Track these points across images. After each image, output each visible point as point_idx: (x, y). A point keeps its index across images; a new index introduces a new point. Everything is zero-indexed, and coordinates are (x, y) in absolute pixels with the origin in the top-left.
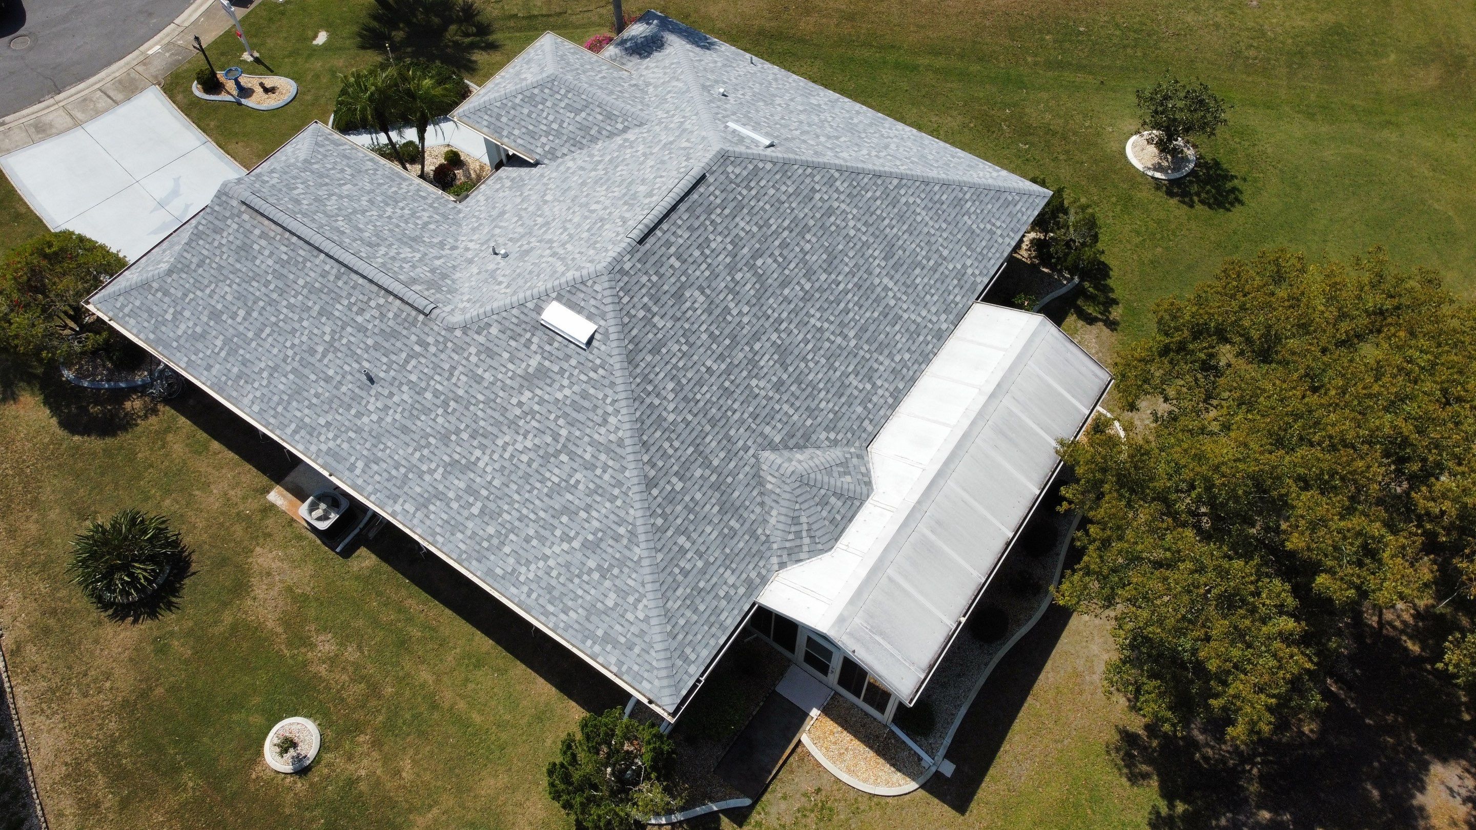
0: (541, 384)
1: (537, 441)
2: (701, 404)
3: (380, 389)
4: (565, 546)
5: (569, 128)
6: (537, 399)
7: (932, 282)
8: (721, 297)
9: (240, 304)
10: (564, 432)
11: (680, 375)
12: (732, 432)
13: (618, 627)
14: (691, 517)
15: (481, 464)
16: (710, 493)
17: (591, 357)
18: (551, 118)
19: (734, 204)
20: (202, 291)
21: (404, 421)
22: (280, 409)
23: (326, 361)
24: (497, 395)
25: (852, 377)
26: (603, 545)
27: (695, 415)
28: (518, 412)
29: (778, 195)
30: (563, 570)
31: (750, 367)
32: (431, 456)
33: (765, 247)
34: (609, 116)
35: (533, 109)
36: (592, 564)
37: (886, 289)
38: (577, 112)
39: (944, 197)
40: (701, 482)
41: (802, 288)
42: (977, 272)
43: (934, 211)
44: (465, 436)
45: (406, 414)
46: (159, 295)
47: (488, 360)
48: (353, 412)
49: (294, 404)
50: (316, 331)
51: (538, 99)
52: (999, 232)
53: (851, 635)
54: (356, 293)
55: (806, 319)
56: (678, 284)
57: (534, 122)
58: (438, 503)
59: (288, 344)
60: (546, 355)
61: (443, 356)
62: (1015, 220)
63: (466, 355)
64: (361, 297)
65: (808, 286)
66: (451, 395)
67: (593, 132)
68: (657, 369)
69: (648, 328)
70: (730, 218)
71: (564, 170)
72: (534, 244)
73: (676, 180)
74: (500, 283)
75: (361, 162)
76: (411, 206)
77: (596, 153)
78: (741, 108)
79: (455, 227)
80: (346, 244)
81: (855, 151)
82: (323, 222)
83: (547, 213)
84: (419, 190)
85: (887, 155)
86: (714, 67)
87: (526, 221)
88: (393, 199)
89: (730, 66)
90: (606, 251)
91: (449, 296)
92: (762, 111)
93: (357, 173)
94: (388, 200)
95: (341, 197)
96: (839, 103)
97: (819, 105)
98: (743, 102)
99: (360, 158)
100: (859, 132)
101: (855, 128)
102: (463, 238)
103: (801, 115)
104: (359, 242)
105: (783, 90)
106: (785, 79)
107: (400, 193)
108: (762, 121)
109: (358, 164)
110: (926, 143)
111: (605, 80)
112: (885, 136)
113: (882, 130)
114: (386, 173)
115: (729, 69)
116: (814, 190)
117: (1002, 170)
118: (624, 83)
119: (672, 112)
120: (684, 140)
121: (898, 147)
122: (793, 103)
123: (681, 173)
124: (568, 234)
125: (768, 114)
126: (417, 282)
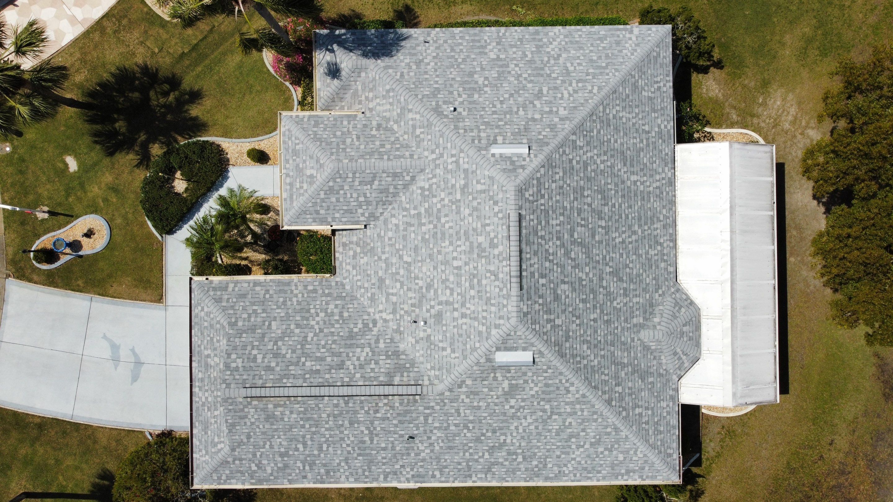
0: (518, 392)
1: (534, 417)
2: (602, 340)
3: (420, 439)
4: (581, 450)
5: (373, 196)
6: (520, 400)
7: (651, 154)
8: (574, 276)
9: (294, 443)
10: (547, 407)
11: (585, 337)
12: (623, 339)
13: (631, 465)
14: (634, 396)
15: (508, 441)
16: (633, 378)
17: (539, 367)
18: (355, 195)
19: (543, 214)
20: (264, 448)
21: (446, 445)
22: (367, 473)
23: (375, 442)
24: (495, 410)
25: (650, 250)
26: (602, 440)
27: (604, 349)
28: (513, 411)
29: (558, 184)
30: (587, 459)
31: (609, 298)
32: (477, 451)
33: (572, 223)
34: (395, 175)
35: (337, 196)
36: (601, 449)
37: (635, 182)
38: (371, 183)
39: (627, 92)
40: (627, 377)
41: (602, 227)
42: (666, 123)
43: (627, 106)
44: (489, 434)
45: (446, 441)
46: (237, 462)
47: (476, 397)
48: (413, 455)
49: (373, 467)
50: (356, 432)
51: (336, 188)
52: (662, 84)
53: (741, 397)
54: (365, 404)
55: (614, 243)
56: (552, 291)
57: (345, 204)
58: (496, 467)
59: (344, 445)
60: (510, 378)
61: (446, 408)
62: (664, 66)
63: (460, 401)
64: (370, 405)
65: (603, 223)
66: (465, 422)
67: (391, 190)
68: (575, 346)
69: (556, 330)
70: (547, 225)
71: (394, 228)
72: (437, 308)
73: (504, 227)
74: (444, 349)
75: (254, 292)
76: (317, 307)
77: (408, 206)
78: (475, 117)
79: (355, 302)
80: (331, 381)
81: (562, 98)
82: (300, 372)
83: (420, 275)
84: (305, 287)
85: (577, 83)
86: (415, 75)
87: (410, 285)
88: (305, 311)
89: (420, 62)
90: (504, 306)
91: (416, 370)
92: (485, 106)
93: (263, 305)
94: (303, 314)
95: (282, 338)
96: (504, 40)
97: (498, 56)
98: (468, 106)
99: (249, 289)
100: (542, 69)
101: (536, 65)
102: (371, 310)
103: (504, 85)
104: (333, 371)
105: (468, 60)
106: (455, 41)
107: (300, 300)
108: (497, 120)
109: (254, 296)
110: (578, 39)
111: (362, 140)
112: (556, 56)
113: (548, 50)
114: (274, 288)
115: (423, 67)
116: (571, 161)
117: (632, 27)
118: (371, 130)
119: (437, 151)
120: (474, 182)
121: (572, 64)
122: (487, 72)
123: (502, 219)
124: (458, 294)
125: (491, 106)
126: (392, 375)
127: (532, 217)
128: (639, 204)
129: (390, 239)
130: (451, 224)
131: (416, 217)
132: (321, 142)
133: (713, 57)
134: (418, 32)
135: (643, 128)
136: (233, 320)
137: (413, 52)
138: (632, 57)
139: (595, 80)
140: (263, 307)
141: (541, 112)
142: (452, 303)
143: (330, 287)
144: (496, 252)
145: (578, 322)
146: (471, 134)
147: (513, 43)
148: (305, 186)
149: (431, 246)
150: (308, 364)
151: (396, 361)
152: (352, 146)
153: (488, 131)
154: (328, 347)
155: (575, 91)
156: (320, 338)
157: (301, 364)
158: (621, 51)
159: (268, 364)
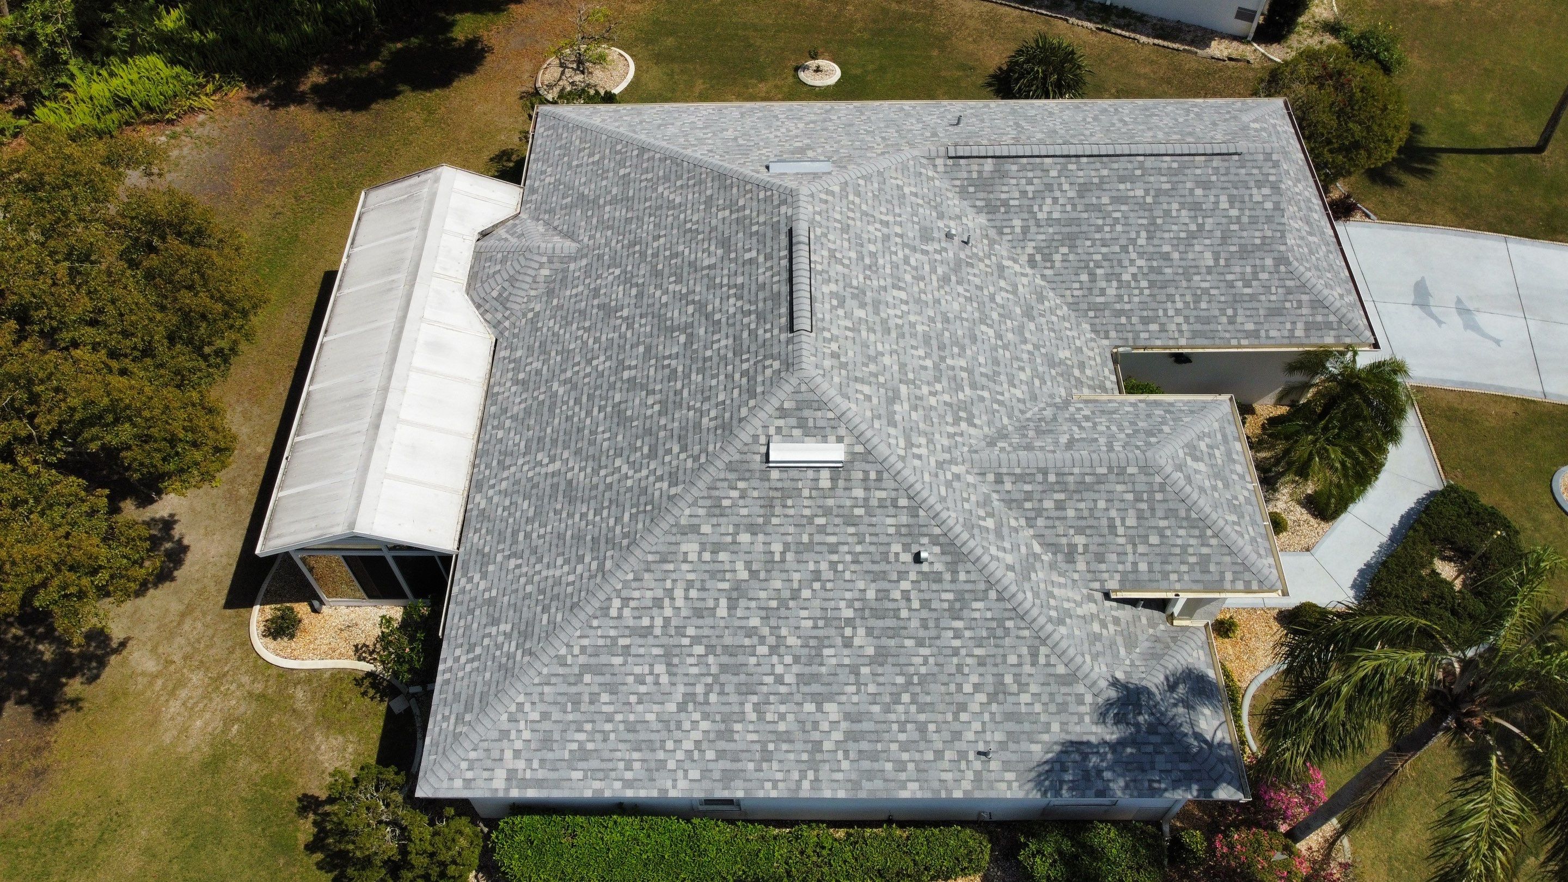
0: (791, 150)
1: (764, 137)
2: (646, 219)
3: (941, 125)
5: (1066, 427)
7: (511, 520)
8: (691, 282)
10: (743, 142)
11: (677, 212)
12: (609, 232)
13: (611, 114)
14: (600, 172)
16: (598, 192)
17: (759, 164)
18: (1102, 428)
19: (745, 348)
24: (826, 140)
25: (539, 367)
26: (656, 126)
27: (645, 209)
29: (713, 402)
30: (679, 117)
31: (629, 275)
32: (850, 120)
33: (689, 354)
35: (1136, 428)
36: (658, 122)
38: (1073, 440)
40: (609, 190)
41: (629, 368)
42: (468, 587)
43: (549, 589)
44: (832, 128)
45: (900, 124)
47: (858, 147)
51: (1141, 436)
52: (464, 659)
62: (449, 699)
65: (627, 374)
66: (872, 134)
67: (1031, 433)
68: (697, 195)
70: (738, 333)
71: (1016, 382)
72: (929, 248)
73: (820, 316)
74: (916, 195)
75: (1256, 320)
76: (1136, 292)
77: (996, 406)
78: (874, 539)
79: (1070, 300)
80: (1098, 165)
81: (690, 585)
82: (1152, 179)
83: (962, 300)
84: (1163, 329)
85: (652, 627)
86: (1005, 656)
87: (979, 293)
88: (1158, 284)
89: (996, 694)
90: (820, 213)
91: (958, 183)
92: (853, 567)
93: (1235, 295)
94: (1160, 277)
95: (1192, 236)
96: (805, 757)
97: (819, 709)
98: (888, 567)
99: (1266, 326)
100: (724, 668)
101: (735, 679)
102: (1039, 281)
103: (810, 623)
104: (1096, 180)
105: (887, 699)
106: (917, 756)
107: (1169, 304)
108: (830, 529)
109: (1254, 312)
110: (636, 755)
111: (1104, 522)
112: (691, 707)
113: (705, 725)
114: (1220, 328)
115: (990, 679)
116: (684, 449)
117: (507, 790)
118: (1086, 546)
119: (949, 477)
120: (875, 400)
121: (657, 683)
122: (847, 661)
123: (824, 329)
124: (896, 253)
125: (840, 567)
126: (997, 175)
127: (768, 335)
128: (549, 430)
129: (1022, 369)
130: (914, 352)
131: (979, 385)
132: (1187, 518)
133: (315, 823)
134: (1003, 786)
135: (520, 561)
136: (1282, 268)
137: (1011, 726)
138: (521, 699)
139: (612, 633)
140: (1233, 291)
141: (735, 548)
142: (904, 245)
143: (1119, 328)
144: (833, 287)
145: (689, 225)
146: (883, 494)
147: (785, 747)
148: (1203, 445)
149: (947, 334)
150: (1140, 193)
151: (991, 196)
152: (1122, 505)
153: (848, 503)
154: (1109, 221)
155: (658, 603)
156: (1125, 236)
157: (1152, 193)
158: (545, 716)
159: (1207, 192)
